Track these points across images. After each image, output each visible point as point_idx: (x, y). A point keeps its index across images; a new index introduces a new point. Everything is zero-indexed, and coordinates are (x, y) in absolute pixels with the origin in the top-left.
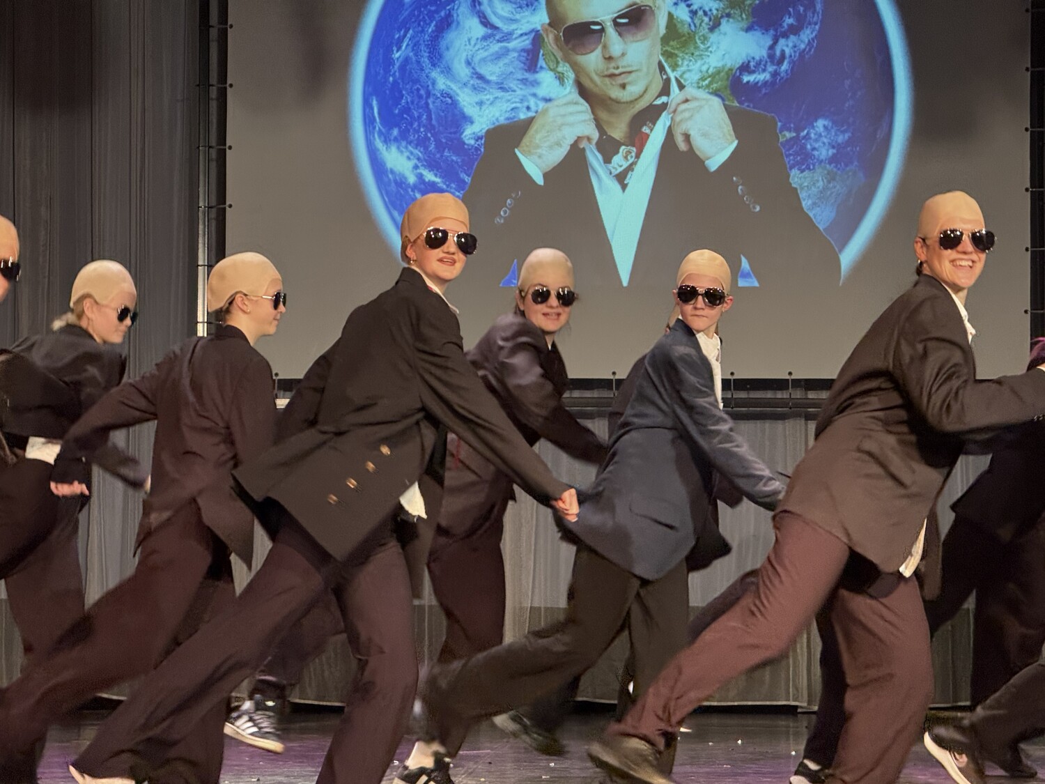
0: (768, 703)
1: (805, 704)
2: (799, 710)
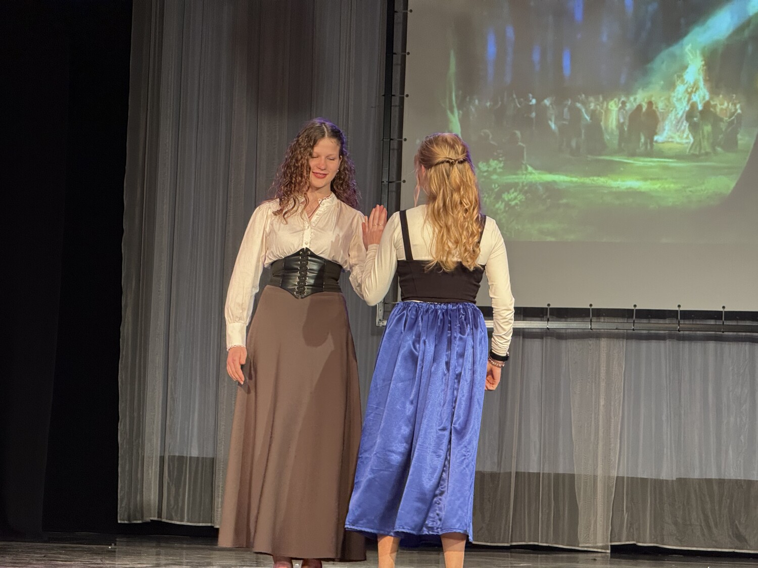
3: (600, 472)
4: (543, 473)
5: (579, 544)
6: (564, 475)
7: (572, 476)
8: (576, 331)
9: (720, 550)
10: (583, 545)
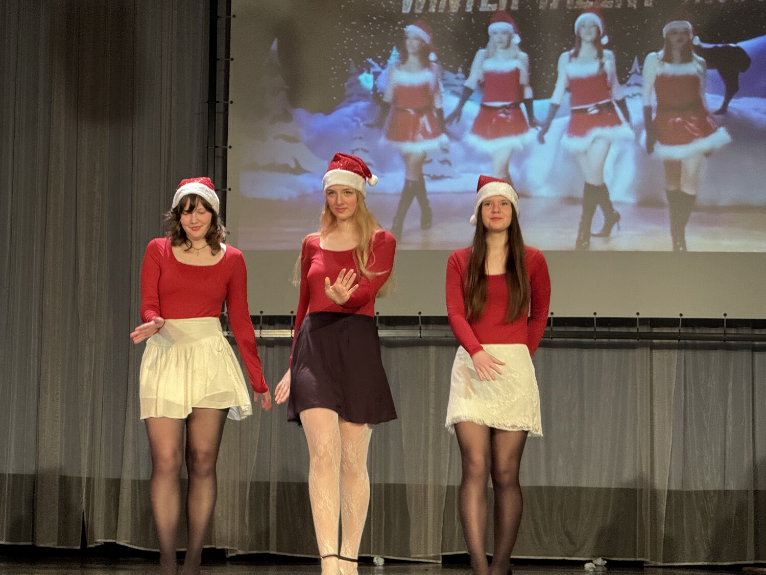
1: (648, 560)
2: (645, 565)
3: (430, 481)
5: (410, 555)
6: (394, 485)
7: (403, 487)
8: (405, 339)
9: (550, 558)
10: (415, 556)
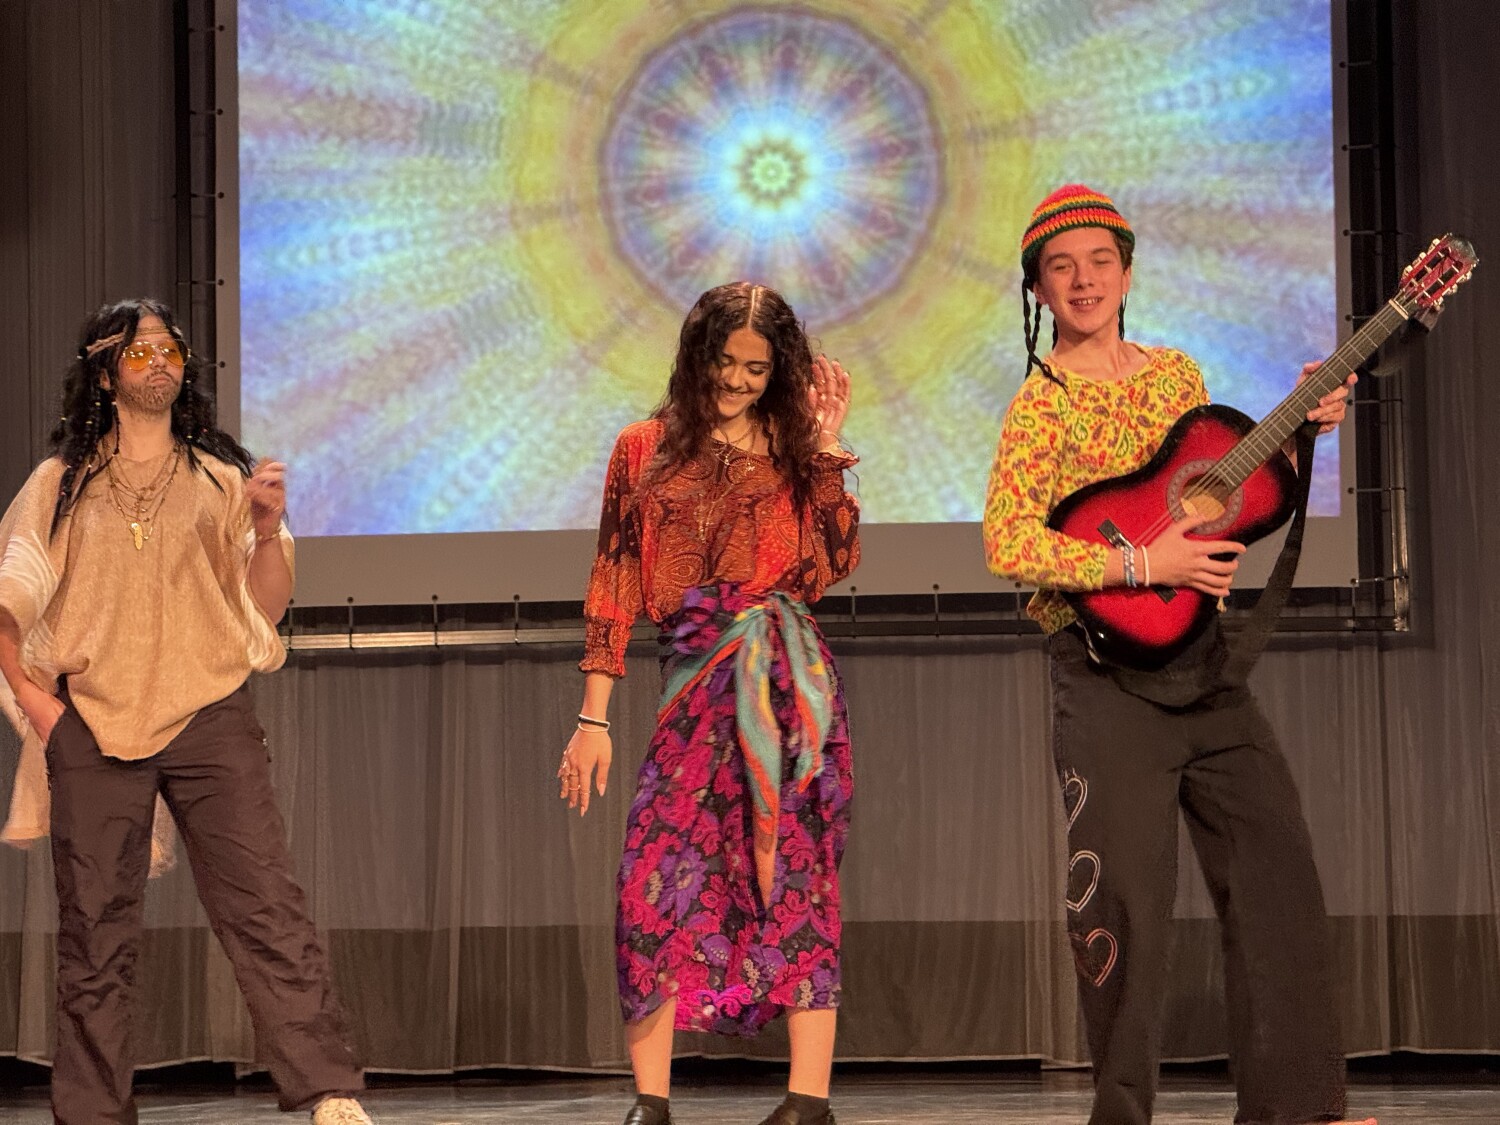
0: (998, 1058)
1: (1050, 1058)
2: (1043, 1067)
4: (513, 929)
5: (589, 1063)
6: (556, 928)
10: (600, 1064)
